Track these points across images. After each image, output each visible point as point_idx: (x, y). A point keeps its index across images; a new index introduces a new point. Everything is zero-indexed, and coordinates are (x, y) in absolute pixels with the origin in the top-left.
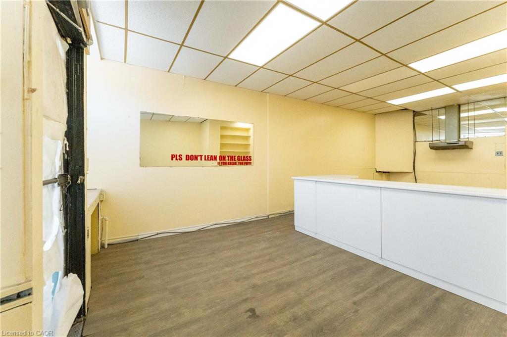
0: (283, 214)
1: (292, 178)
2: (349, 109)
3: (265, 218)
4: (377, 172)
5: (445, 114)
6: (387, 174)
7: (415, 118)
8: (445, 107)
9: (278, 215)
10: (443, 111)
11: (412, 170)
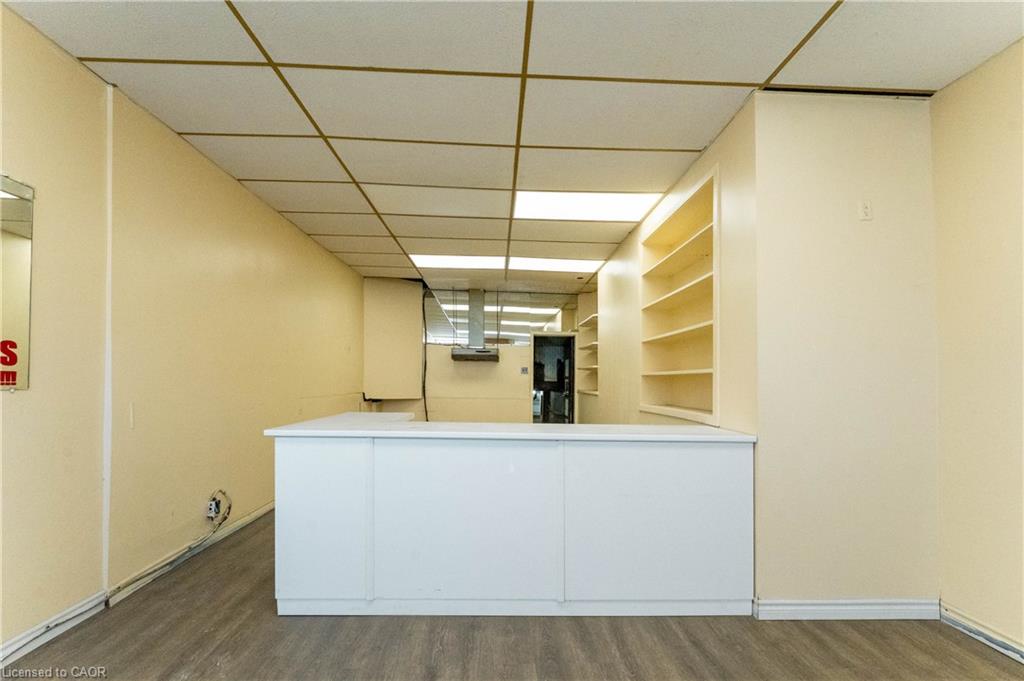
0: (168, 568)
1: (267, 432)
2: (327, 250)
3: (94, 612)
4: (365, 400)
5: (469, 302)
6: (378, 404)
7: (426, 299)
8: (468, 291)
9: (148, 580)
10: (466, 297)
11: (420, 396)
